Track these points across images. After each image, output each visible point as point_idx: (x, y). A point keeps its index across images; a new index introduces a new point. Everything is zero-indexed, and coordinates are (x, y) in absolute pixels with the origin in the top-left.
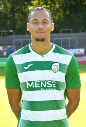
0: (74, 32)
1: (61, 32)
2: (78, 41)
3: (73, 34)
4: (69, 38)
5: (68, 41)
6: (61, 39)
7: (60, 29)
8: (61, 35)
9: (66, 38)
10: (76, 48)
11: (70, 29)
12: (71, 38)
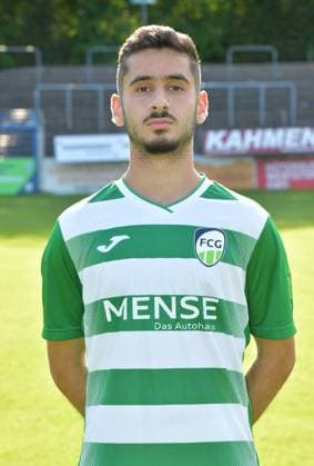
1: (229, 58)
2: (300, 98)
3: (278, 69)
4: (262, 86)
5: (257, 96)
6: (230, 86)
7: (226, 45)
8: (230, 69)
9: (251, 84)
10: (289, 125)
11: (268, 48)
12: (271, 84)
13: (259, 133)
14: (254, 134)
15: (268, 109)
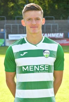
0: (56, 19)
2: (59, 27)
3: (55, 21)
4: (51, 24)
5: (50, 27)
9: (49, 24)
10: (57, 32)
11: (53, 17)
12: (53, 24)
13: (51, 34)
14: (50, 34)
15: (52, 29)
